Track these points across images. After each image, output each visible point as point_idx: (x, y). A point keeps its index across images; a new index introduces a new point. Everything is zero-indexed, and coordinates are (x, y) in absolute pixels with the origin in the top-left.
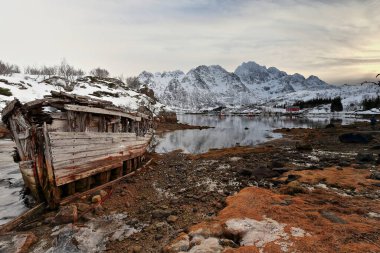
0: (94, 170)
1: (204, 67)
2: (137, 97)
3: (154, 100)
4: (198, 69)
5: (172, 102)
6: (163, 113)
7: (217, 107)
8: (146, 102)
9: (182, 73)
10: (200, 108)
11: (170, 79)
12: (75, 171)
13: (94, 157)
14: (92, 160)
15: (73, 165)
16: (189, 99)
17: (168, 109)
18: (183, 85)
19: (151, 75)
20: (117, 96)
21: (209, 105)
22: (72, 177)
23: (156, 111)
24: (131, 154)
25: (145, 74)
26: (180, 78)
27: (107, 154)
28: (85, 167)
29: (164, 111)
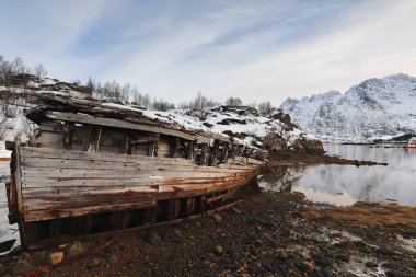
0: (97, 207)
1: (373, 81)
2: (268, 123)
3: (291, 127)
4: (364, 85)
5: (322, 130)
6: (303, 141)
7: (401, 134)
8: (279, 128)
9: (338, 93)
10: (367, 136)
11: (321, 102)
12: (59, 203)
13: (97, 188)
14: (94, 192)
15: (56, 195)
16: (348, 125)
17: (310, 137)
18: (340, 108)
19: (296, 101)
20: (244, 122)
21: (385, 133)
22: (55, 212)
23: (291, 139)
24: (177, 190)
25: (289, 101)
26: (335, 100)
27: (124, 186)
28: (80, 200)
29: (304, 139)
